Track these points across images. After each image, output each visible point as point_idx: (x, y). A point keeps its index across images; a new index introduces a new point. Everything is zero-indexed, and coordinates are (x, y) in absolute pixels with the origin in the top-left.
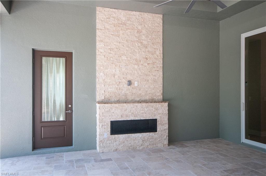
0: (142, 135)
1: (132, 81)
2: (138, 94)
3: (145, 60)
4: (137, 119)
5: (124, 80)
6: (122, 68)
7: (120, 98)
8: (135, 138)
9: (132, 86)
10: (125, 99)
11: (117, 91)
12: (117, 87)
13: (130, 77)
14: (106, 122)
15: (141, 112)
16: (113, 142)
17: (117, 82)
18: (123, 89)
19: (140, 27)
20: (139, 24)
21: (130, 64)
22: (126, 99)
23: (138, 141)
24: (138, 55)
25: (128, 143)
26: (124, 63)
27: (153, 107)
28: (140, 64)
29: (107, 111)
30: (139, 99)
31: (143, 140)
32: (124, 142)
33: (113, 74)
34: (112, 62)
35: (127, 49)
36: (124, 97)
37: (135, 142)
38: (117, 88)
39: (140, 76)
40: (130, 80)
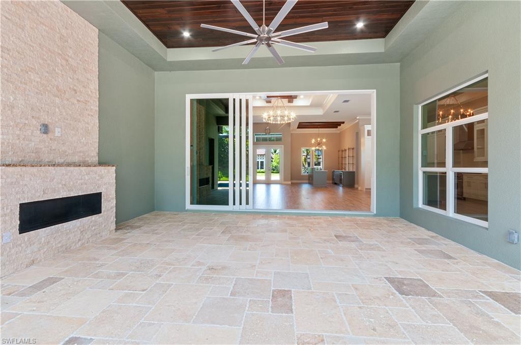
0: (80, 222)
1: (50, 127)
2: (61, 151)
3: (73, 92)
4: (72, 194)
5: (33, 120)
6: (30, 97)
7: (25, 157)
8: (68, 231)
9: (50, 135)
10: (36, 160)
11: (18, 142)
12: (18, 132)
13: (46, 117)
14: (9, 207)
15: (79, 182)
16: (24, 247)
17: (18, 123)
18: (31, 139)
19: (64, 31)
20: (62, 25)
21: (45, 93)
22: (39, 160)
23: (73, 234)
24: (61, 80)
25: (56, 242)
26: (34, 87)
27: (96, 174)
28: (65, 98)
29: (12, 182)
30: (63, 161)
31: (82, 230)
32: (48, 242)
33: (8, 103)
34: (8, 78)
35: (41, 62)
36: (34, 154)
37: (68, 237)
38: (18, 135)
39: (64, 119)
40: (46, 123)
